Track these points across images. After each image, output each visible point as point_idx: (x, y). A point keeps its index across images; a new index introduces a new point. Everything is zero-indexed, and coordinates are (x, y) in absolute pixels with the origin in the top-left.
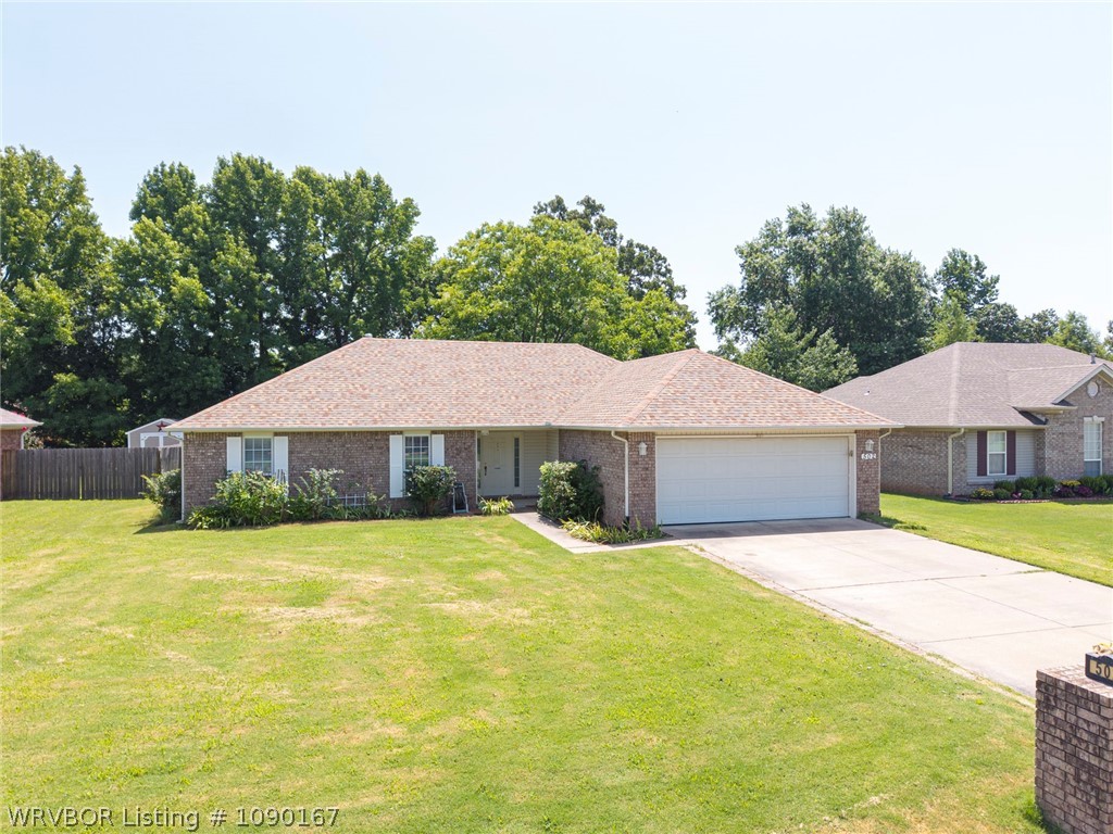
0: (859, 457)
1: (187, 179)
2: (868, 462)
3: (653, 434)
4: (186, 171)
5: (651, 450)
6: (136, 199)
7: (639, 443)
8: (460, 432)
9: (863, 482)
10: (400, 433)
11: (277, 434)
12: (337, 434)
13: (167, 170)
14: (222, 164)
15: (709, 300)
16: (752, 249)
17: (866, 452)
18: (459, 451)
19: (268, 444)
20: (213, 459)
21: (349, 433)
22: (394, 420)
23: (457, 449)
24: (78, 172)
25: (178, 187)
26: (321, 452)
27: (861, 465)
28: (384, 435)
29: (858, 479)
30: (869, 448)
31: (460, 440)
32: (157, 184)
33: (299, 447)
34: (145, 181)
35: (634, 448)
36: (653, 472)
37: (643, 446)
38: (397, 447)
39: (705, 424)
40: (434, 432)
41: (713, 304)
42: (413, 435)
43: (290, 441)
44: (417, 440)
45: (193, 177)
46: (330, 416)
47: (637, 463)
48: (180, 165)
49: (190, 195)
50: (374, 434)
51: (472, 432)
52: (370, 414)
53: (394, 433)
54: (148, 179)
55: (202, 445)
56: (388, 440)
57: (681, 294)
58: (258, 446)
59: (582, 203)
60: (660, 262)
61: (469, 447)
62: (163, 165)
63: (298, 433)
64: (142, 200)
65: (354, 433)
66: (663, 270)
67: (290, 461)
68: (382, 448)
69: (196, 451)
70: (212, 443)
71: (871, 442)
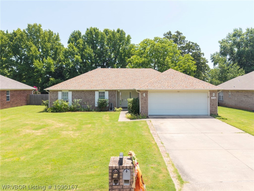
0: (210, 98)
1: (79, 34)
2: (213, 99)
3: (147, 91)
4: (79, 32)
5: (147, 95)
6: (69, 39)
7: (143, 93)
8: (112, 91)
9: (212, 105)
10: (98, 91)
11: (69, 91)
12: (83, 91)
13: (76, 32)
14: (88, 29)
15: (211, 56)
16: (223, 41)
17: (213, 97)
18: (112, 95)
19: (67, 93)
20: (55, 96)
21: (86, 91)
22: (96, 88)
23: (111, 95)
24: (58, 34)
25: (78, 36)
26: (79, 95)
27: (211, 101)
28: (94, 91)
29: (210, 104)
30: (214, 96)
31: (112, 93)
32: (73, 35)
33: (74, 94)
34: (71, 35)
35: (142, 95)
36: (147, 101)
37: (144, 94)
38: (97, 94)
39: (161, 88)
40: (106, 91)
41: (212, 57)
42: (101, 91)
43: (72, 93)
44: (102, 93)
45: (81, 33)
46: (82, 87)
47: (143, 99)
48: (78, 31)
49: (80, 37)
50: (91, 91)
51: (115, 91)
52: (91, 86)
53: (96, 91)
54: (71, 34)
55: (53, 93)
56: (95, 92)
57: (203, 55)
58: (65, 93)
59: (176, 32)
60: (197, 47)
61: (115, 94)
62: (75, 31)
63: (74, 91)
64: (70, 39)
65: (87, 91)
66: (198, 49)
67: (72, 97)
68: (93, 94)
69: (52, 94)
70: (55, 93)
71: (214, 94)
